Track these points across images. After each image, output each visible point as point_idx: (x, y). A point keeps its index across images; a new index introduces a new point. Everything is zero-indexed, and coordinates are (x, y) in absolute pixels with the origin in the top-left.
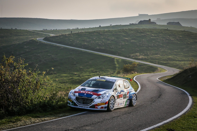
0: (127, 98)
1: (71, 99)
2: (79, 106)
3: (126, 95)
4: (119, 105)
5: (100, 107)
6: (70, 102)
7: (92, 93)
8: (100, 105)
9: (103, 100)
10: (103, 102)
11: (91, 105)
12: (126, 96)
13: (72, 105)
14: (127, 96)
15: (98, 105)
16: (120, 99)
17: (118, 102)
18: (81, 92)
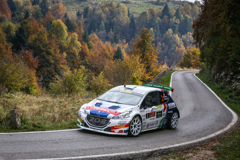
0: (163, 117)
1: (81, 118)
2: (90, 128)
3: (161, 112)
4: (149, 127)
5: (118, 130)
6: (80, 121)
7: (108, 110)
8: (118, 128)
9: (123, 121)
10: (122, 124)
11: (106, 127)
12: (160, 114)
13: (82, 125)
14: (163, 113)
15: (115, 127)
16: (151, 118)
17: (147, 123)
18: (94, 109)
